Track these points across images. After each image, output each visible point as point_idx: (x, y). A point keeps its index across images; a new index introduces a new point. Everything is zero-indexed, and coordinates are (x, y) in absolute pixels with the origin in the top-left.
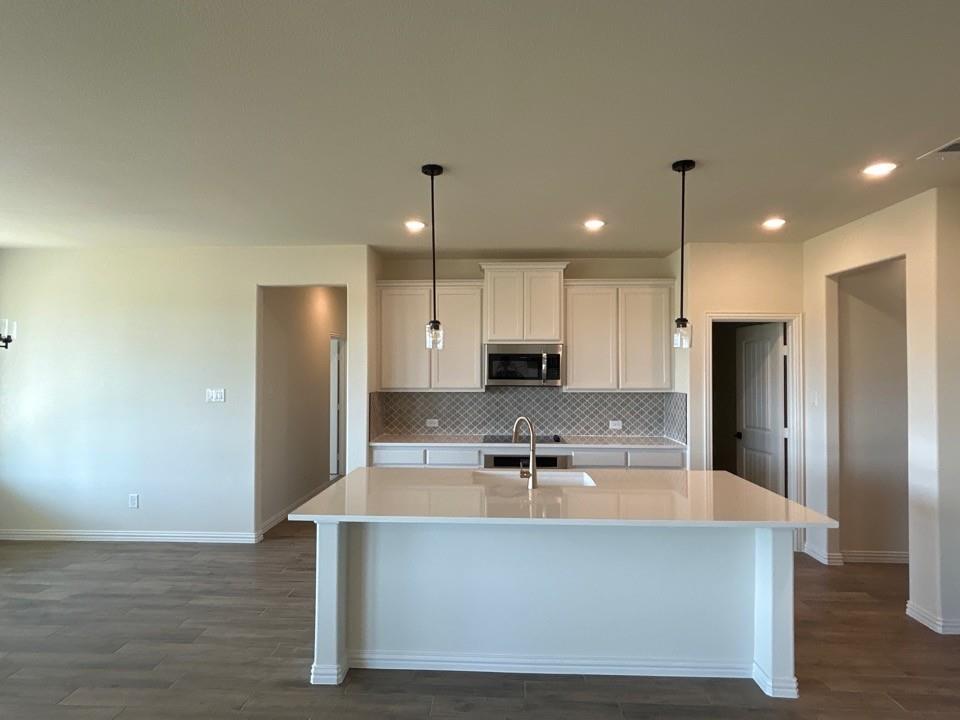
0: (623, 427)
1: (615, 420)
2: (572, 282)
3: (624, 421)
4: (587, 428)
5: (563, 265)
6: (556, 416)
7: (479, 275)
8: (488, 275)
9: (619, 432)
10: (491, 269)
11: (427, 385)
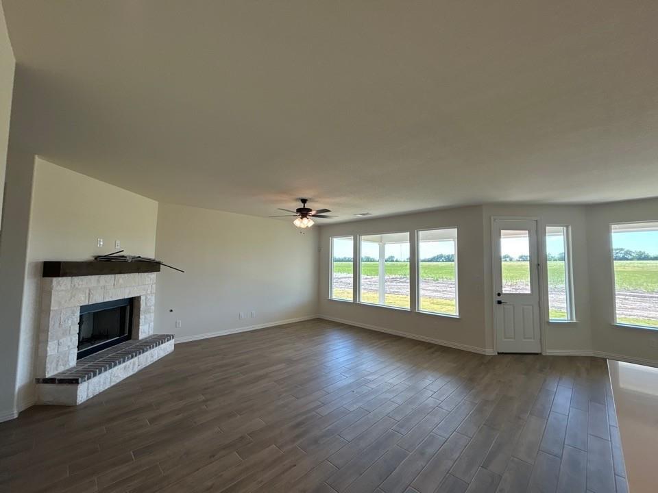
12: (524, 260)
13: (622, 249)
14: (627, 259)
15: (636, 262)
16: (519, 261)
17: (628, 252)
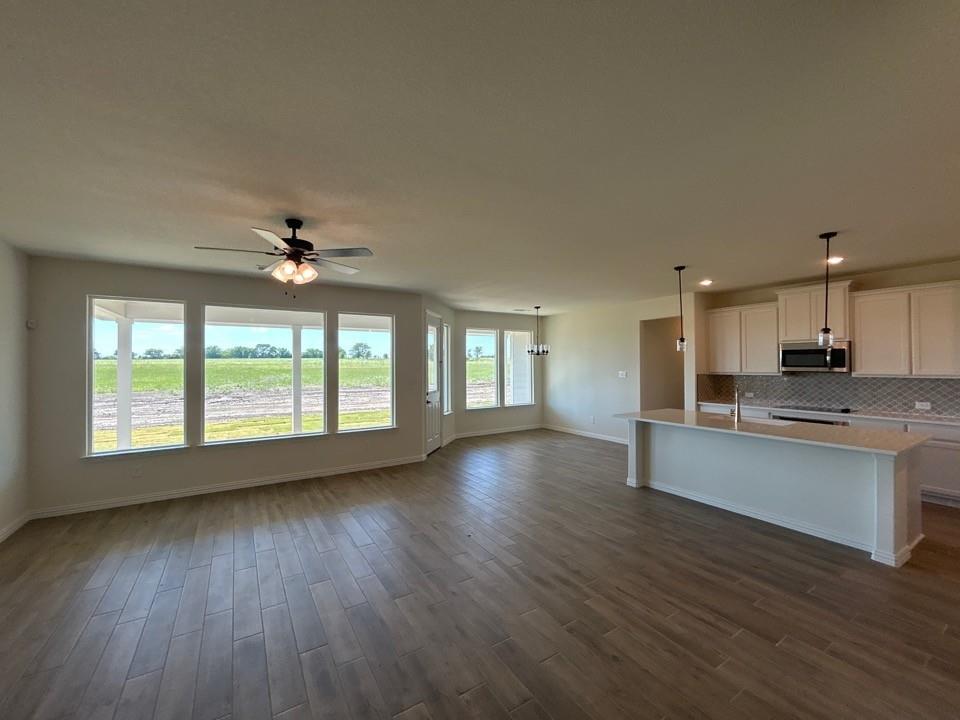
0: (932, 408)
1: (922, 401)
2: (856, 294)
3: (933, 403)
4: (890, 406)
5: (848, 283)
6: (856, 395)
7: (775, 299)
8: (780, 298)
9: (927, 412)
10: (783, 295)
11: (738, 370)
12: (154, 358)
13: (268, 346)
14: (272, 357)
15: (279, 359)
16: (145, 358)
17: (273, 349)
